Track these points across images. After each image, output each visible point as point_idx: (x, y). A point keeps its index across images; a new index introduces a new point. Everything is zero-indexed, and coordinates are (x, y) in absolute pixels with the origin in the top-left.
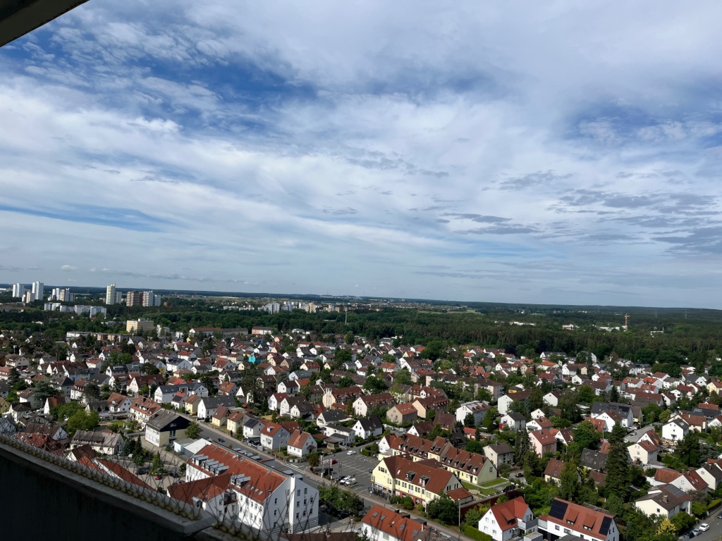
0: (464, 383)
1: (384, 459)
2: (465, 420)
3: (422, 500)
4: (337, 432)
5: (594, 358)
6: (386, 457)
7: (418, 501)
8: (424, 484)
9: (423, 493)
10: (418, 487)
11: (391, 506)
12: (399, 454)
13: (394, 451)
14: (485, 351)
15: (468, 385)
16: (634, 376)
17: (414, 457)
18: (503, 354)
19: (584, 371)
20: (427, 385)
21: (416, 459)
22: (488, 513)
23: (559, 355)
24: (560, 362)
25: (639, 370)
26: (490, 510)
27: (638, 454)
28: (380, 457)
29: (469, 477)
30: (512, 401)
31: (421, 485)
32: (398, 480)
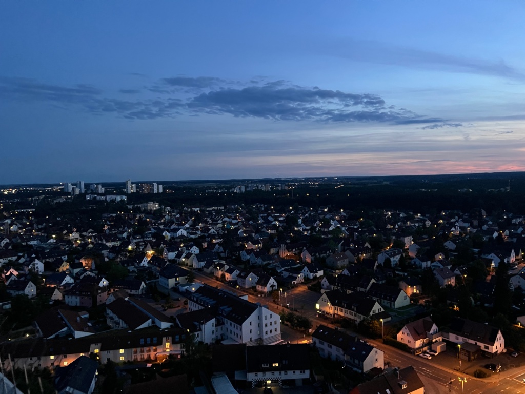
0: (383, 236)
1: (326, 292)
2: (384, 263)
3: (354, 320)
4: (291, 274)
5: (484, 212)
6: (327, 291)
7: (352, 321)
8: (355, 310)
9: (355, 315)
10: (351, 311)
11: (332, 325)
12: (336, 289)
13: (332, 286)
14: (398, 212)
15: (385, 238)
16: (515, 224)
17: (348, 291)
18: (412, 213)
19: (476, 223)
20: (355, 239)
21: (349, 292)
22: (404, 328)
23: (456, 212)
24: (456, 217)
25: (520, 220)
26: (405, 327)
27: (519, 282)
28: (323, 291)
29: (389, 304)
30: (419, 247)
31: (353, 310)
32: (336, 307)
